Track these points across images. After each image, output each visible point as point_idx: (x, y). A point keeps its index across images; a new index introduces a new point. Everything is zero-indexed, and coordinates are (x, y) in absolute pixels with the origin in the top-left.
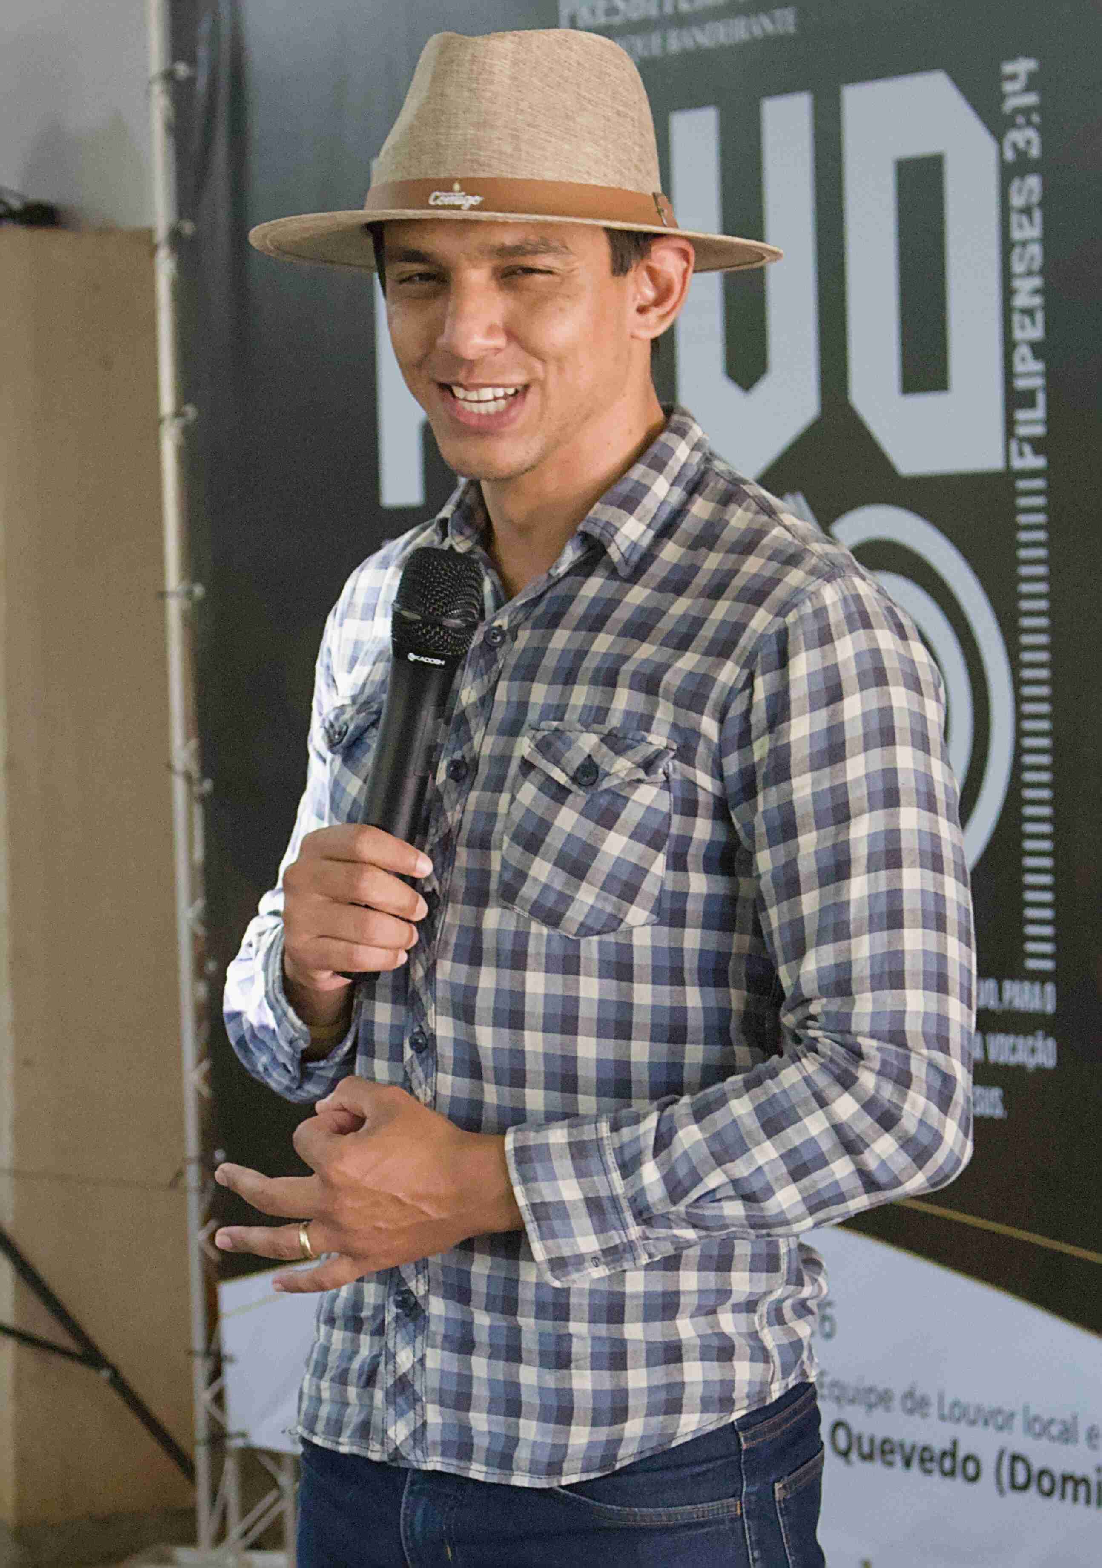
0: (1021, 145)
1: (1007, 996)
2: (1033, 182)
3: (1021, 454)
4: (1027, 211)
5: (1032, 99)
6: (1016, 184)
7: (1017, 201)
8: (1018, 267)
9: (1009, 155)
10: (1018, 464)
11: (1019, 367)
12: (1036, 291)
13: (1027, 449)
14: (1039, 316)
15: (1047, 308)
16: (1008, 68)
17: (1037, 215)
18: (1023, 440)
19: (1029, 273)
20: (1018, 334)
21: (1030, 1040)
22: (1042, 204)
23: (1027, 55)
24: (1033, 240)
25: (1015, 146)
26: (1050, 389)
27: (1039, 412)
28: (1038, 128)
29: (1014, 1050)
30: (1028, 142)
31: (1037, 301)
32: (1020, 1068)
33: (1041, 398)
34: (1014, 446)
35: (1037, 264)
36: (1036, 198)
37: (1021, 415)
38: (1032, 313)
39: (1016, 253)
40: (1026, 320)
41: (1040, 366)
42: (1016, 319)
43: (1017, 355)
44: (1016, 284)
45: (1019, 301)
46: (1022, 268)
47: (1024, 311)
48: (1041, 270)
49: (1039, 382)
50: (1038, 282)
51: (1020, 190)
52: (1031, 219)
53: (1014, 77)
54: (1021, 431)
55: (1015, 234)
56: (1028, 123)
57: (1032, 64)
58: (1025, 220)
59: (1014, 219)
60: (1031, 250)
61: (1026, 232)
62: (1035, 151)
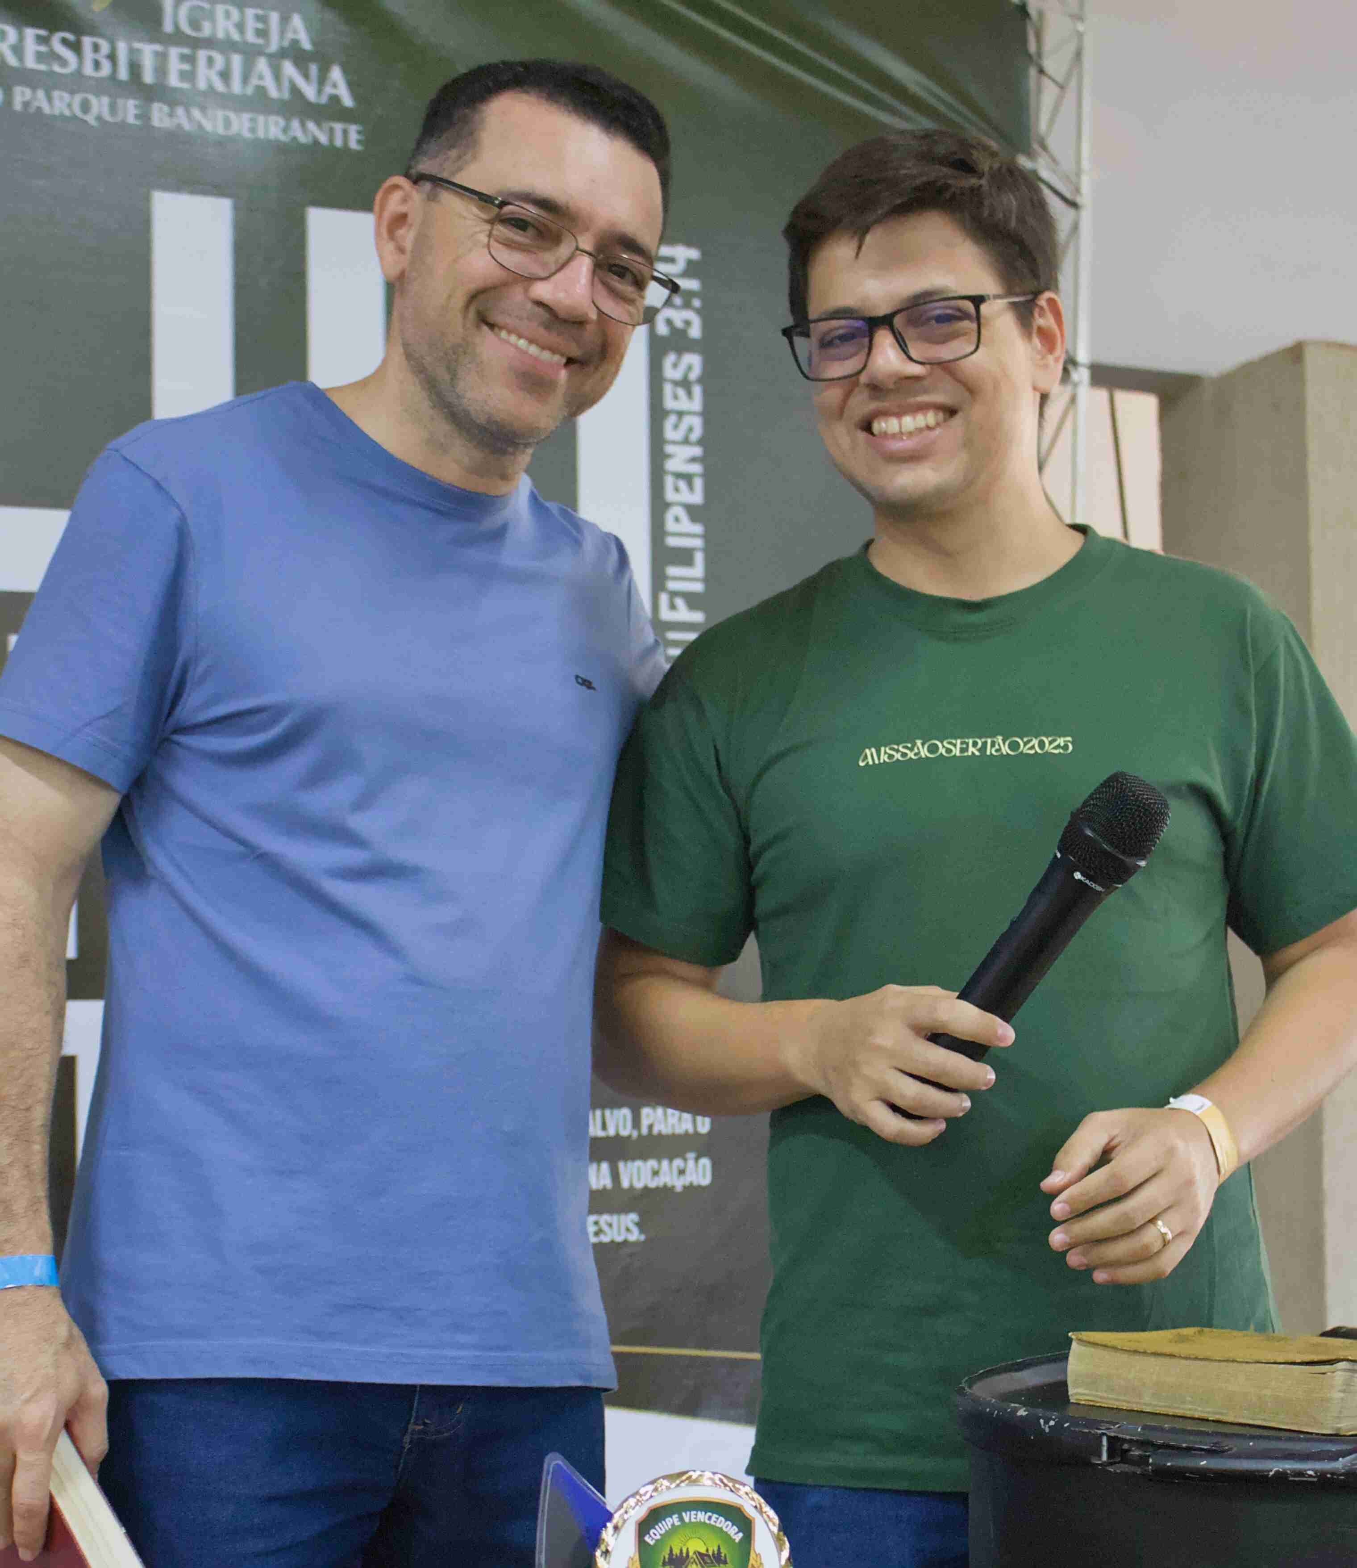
0: (679, 324)
1: (645, 1123)
2: (693, 361)
3: (673, 607)
4: (685, 384)
5: (695, 284)
6: (670, 359)
7: (670, 372)
8: (670, 433)
9: (663, 330)
10: (666, 615)
11: (670, 525)
12: (693, 460)
13: (680, 602)
14: (698, 483)
15: (707, 476)
17: (697, 390)
18: (674, 594)
19: (686, 441)
20: (670, 495)
21: (678, 1163)
22: (701, 381)
23: (689, 244)
24: (693, 413)
25: (669, 322)
26: (709, 550)
27: (698, 570)
28: (698, 311)
29: (656, 1173)
30: (688, 323)
31: (697, 468)
32: (666, 1190)
33: (699, 557)
34: (664, 598)
35: (696, 435)
36: (694, 375)
37: (672, 571)
38: (688, 478)
39: (672, 419)
40: (682, 485)
41: (698, 529)
42: (669, 481)
43: (669, 516)
44: (669, 449)
45: (672, 465)
46: (678, 435)
47: (679, 476)
48: (700, 442)
49: (698, 543)
50: (697, 451)
51: (675, 366)
52: (689, 394)
53: (671, 260)
54: (672, 585)
55: (669, 403)
56: (687, 305)
57: (694, 254)
58: (681, 392)
59: (668, 389)
60: (688, 420)
61: (683, 404)
62: (695, 332)
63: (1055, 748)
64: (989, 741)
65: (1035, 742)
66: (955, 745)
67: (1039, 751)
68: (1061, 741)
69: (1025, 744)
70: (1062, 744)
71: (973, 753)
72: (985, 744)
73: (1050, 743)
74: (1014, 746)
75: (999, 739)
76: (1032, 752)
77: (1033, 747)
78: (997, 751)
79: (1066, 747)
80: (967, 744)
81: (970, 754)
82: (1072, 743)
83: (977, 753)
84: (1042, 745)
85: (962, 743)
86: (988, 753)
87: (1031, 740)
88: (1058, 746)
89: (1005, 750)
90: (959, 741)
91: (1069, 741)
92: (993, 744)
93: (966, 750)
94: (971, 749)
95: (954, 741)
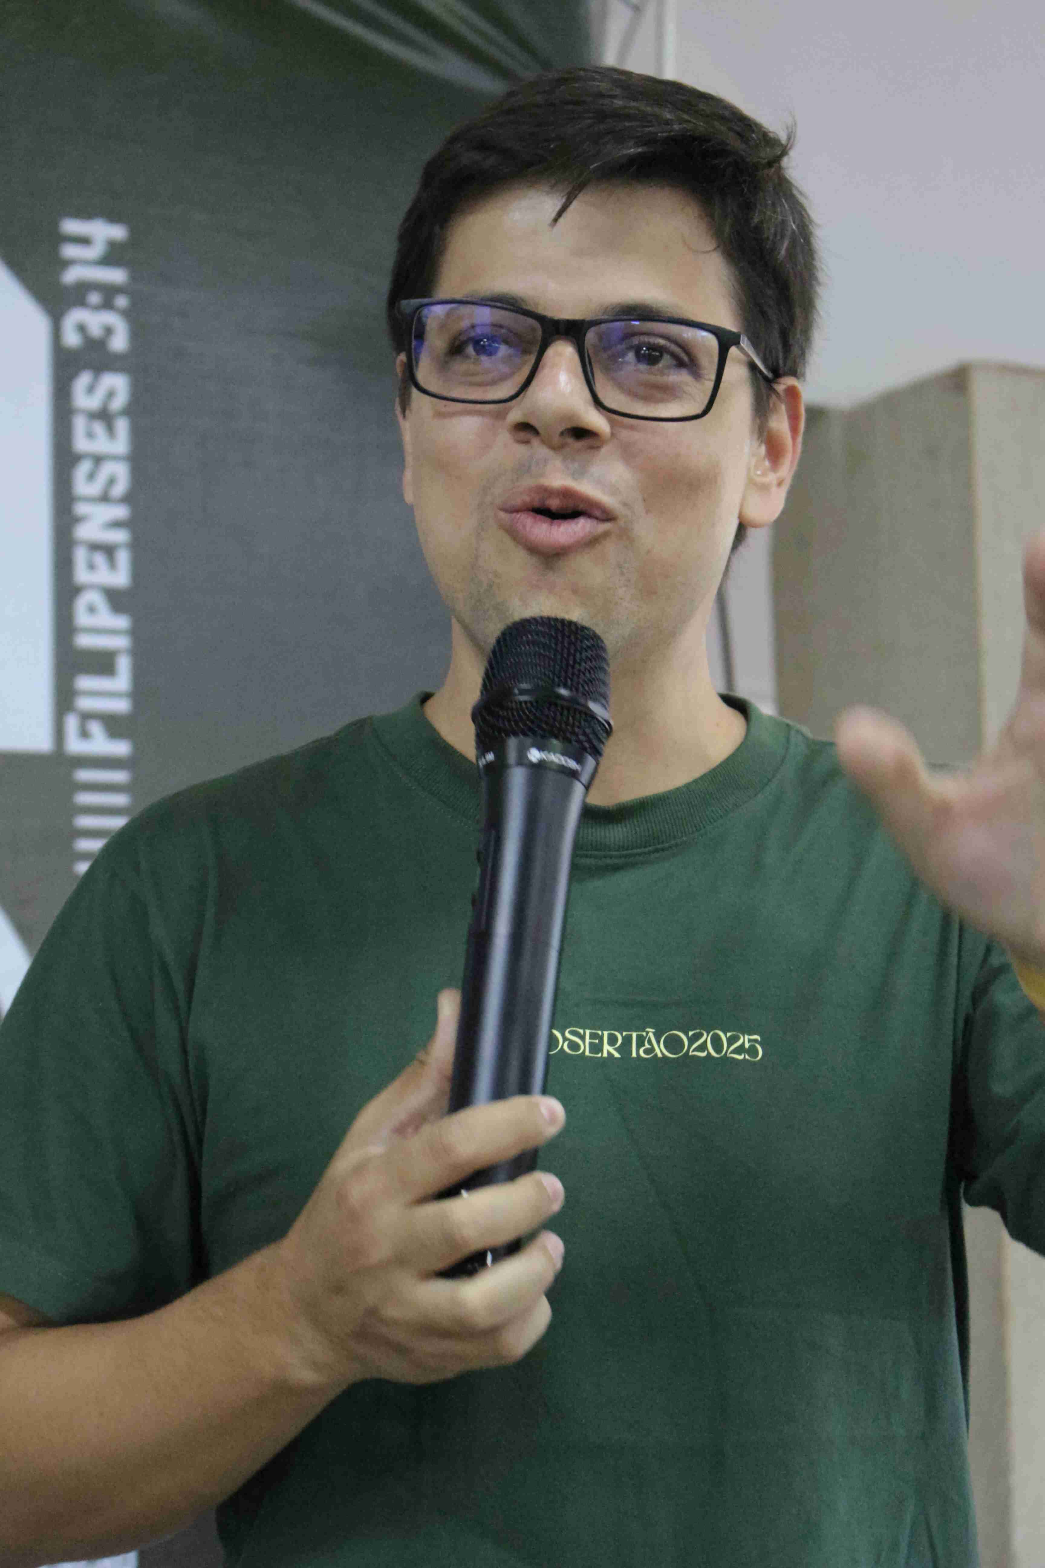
0: (95, 331)
2: (116, 385)
3: (84, 734)
4: (104, 416)
5: (116, 276)
6: (83, 380)
7: (83, 400)
8: (82, 486)
9: (72, 339)
10: (75, 745)
11: (82, 618)
12: (116, 524)
13: (96, 728)
14: (123, 558)
15: (136, 546)
16: (71, 226)
17: (122, 426)
18: (86, 717)
19: (105, 498)
20: (82, 575)
22: (128, 411)
23: (112, 217)
24: (115, 458)
25: (82, 329)
26: (138, 653)
27: (120, 682)
28: (126, 314)
30: (109, 331)
31: (120, 536)
33: (124, 664)
34: (72, 723)
35: (120, 488)
36: (119, 402)
37: (85, 682)
38: (109, 551)
39: (83, 469)
40: (100, 559)
41: (122, 622)
42: (80, 556)
43: (81, 604)
44: (81, 509)
45: (86, 532)
46: (94, 489)
47: (95, 547)
48: (127, 499)
49: (121, 642)
50: (121, 512)
51: (91, 389)
52: (110, 429)
53: (84, 241)
54: (85, 704)
55: (81, 444)
56: (107, 305)
57: (117, 232)
58: (99, 428)
59: (80, 424)
60: (109, 469)
61: (102, 444)
62: (119, 342)
63: (736, 1051)
64: (634, 1035)
65: (707, 1038)
66: (583, 1038)
67: (713, 1054)
68: (745, 1040)
69: (692, 1041)
70: (747, 1045)
71: (609, 1053)
72: (627, 1040)
73: (731, 1041)
74: (674, 1044)
75: (651, 1033)
76: (703, 1054)
77: (703, 1047)
78: (647, 1052)
79: (752, 1051)
80: (601, 1038)
81: (605, 1055)
82: (760, 1044)
83: (617, 1055)
84: (717, 1043)
85: (592, 1036)
86: (634, 1055)
87: (701, 1035)
88: (740, 1050)
89: (660, 1050)
90: (588, 1032)
91: (756, 1041)
92: (641, 1042)
93: (601, 1050)
94: (607, 1048)
95: (581, 1031)
